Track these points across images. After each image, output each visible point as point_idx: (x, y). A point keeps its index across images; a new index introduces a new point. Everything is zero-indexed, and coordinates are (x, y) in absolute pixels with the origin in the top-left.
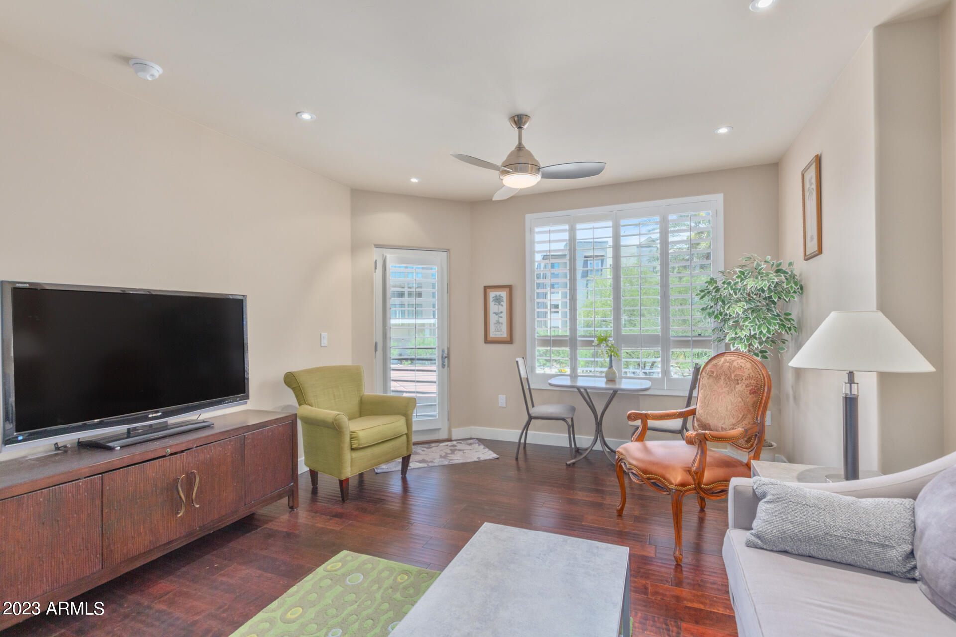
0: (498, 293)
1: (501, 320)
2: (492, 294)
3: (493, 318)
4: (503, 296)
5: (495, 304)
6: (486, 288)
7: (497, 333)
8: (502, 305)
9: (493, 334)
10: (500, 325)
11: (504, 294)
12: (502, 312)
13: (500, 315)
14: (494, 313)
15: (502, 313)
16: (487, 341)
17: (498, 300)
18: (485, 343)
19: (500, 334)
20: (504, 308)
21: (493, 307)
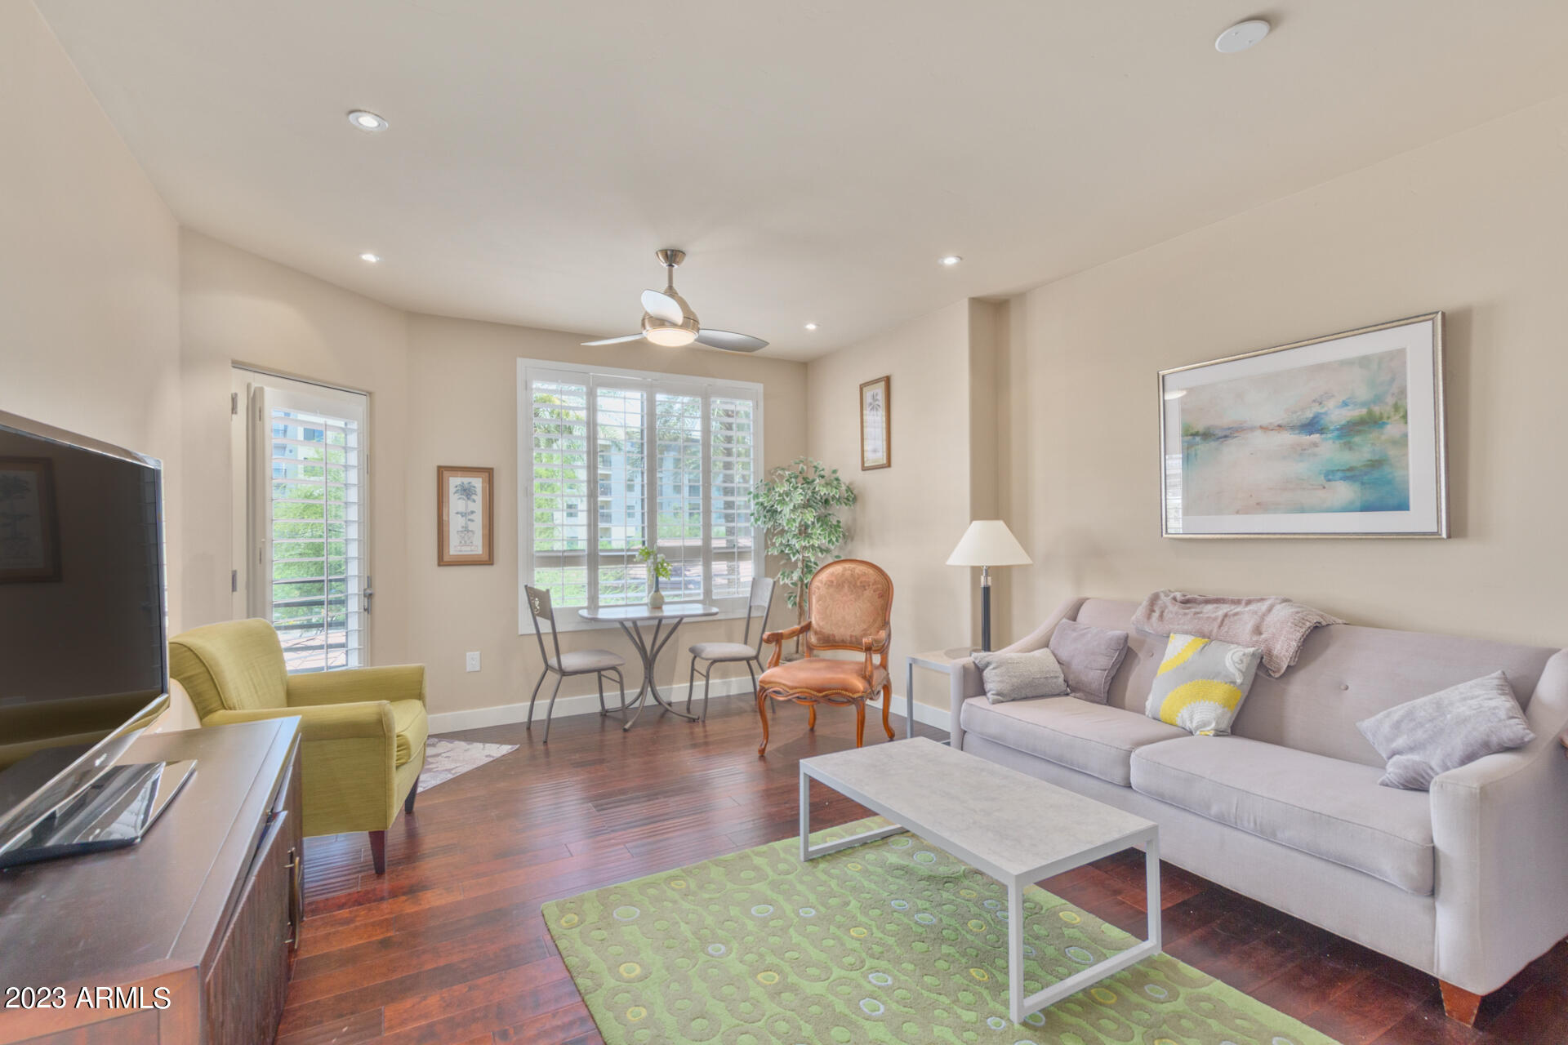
0: (466, 480)
1: (471, 526)
2: (454, 482)
3: (455, 524)
4: (476, 485)
5: (460, 499)
6: (442, 471)
7: (464, 548)
8: (474, 501)
9: (455, 548)
10: (470, 534)
11: (477, 483)
12: (472, 512)
13: (470, 517)
14: (457, 513)
15: (474, 514)
16: (442, 561)
17: (467, 492)
18: (439, 565)
19: (469, 548)
20: (477, 505)
21: (456, 503)
